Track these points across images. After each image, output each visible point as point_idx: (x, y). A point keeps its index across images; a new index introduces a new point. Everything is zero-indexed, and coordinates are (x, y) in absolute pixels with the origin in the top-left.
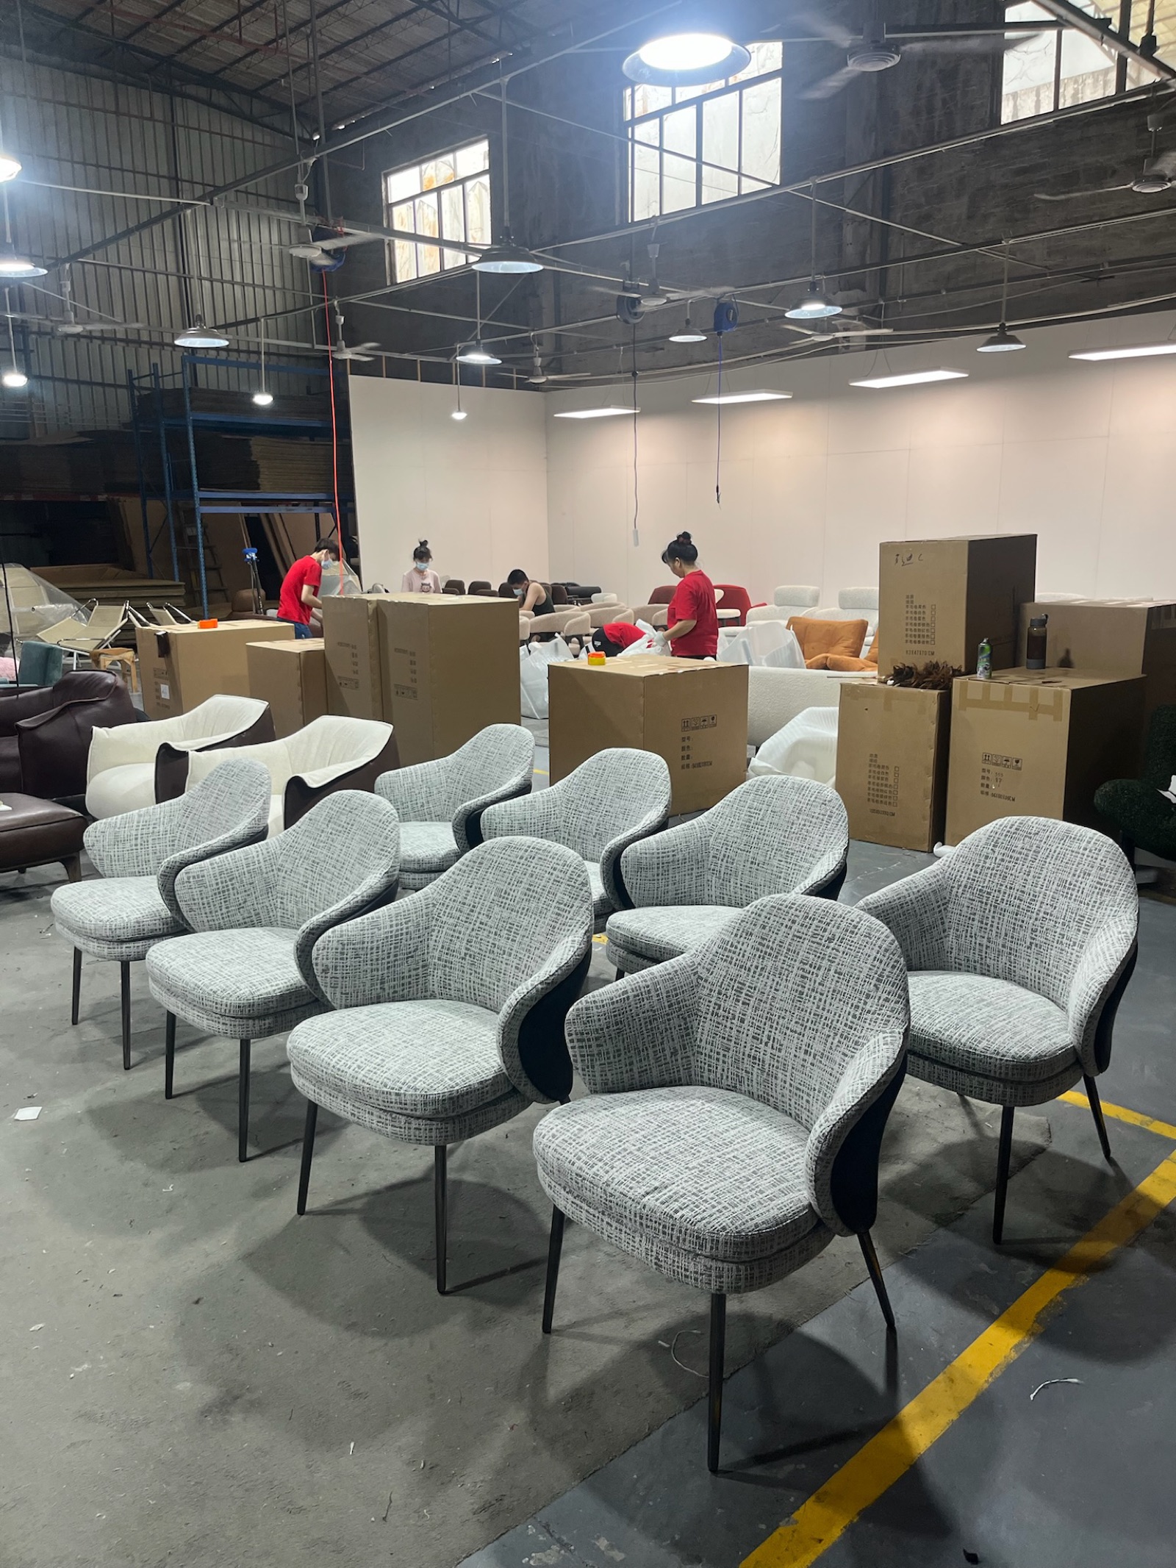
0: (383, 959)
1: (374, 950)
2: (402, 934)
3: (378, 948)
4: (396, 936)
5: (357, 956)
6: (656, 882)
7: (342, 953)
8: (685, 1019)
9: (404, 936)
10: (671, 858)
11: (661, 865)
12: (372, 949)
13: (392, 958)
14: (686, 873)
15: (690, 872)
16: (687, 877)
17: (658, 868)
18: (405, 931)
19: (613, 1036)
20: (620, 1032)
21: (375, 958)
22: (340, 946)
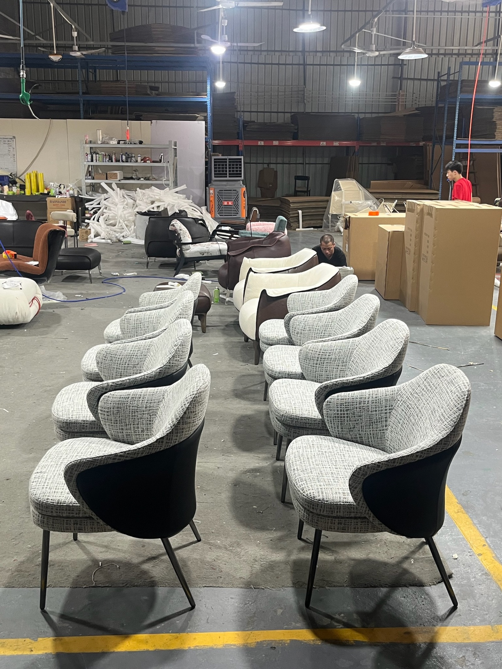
0: (122, 364)
1: (120, 360)
2: (134, 355)
3: (121, 359)
4: (131, 356)
5: (112, 360)
6: (315, 368)
7: (105, 357)
8: (151, 416)
9: (134, 356)
10: (327, 356)
11: (319, 359)
12: (119, 359)
13: (126, 365)
14: (335, 367)
15: (337, 367)
16: (335, 369)
17: (317, 360)
18: (136, 354)
19: (115, 413)
20: (118, 412)
21: (119, 363)
22: (106, 354)
